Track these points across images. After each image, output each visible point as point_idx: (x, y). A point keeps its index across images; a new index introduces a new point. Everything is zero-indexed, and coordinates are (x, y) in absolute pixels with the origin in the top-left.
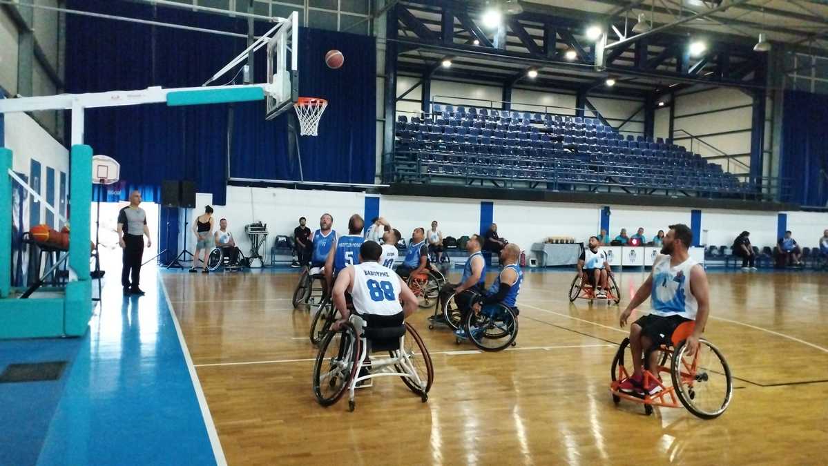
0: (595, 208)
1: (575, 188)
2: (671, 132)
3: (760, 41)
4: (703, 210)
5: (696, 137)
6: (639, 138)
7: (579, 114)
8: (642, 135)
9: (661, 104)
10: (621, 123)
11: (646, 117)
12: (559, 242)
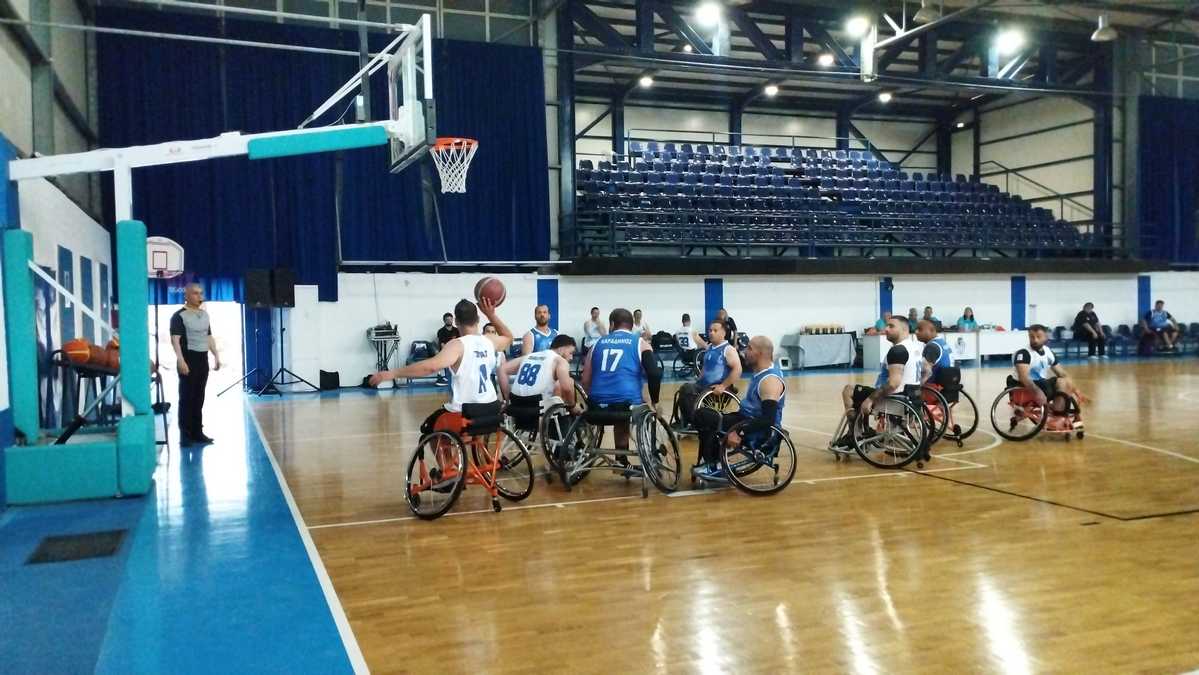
0: (871, 280)
1: (840, 252)
2: (977, 166)
3: (1100, 25)
4: (1027, 275)
5: (1014, 171)
6: (930, 176)
7: (842, 145)
8: (934, 171)
9: (960, 125)
10: (902, 156)
11: (939, 146)
12: (821, 331)
